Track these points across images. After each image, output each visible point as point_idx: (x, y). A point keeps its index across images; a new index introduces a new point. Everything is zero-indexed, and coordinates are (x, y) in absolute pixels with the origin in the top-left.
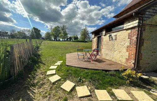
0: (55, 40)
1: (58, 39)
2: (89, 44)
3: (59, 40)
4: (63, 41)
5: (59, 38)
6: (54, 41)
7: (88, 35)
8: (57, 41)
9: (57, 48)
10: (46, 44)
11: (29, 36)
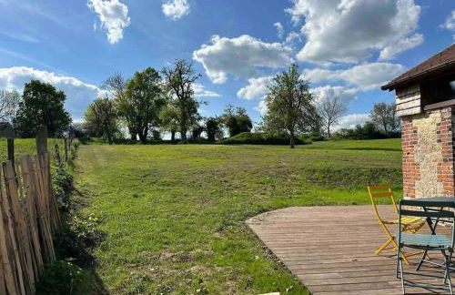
0: (134, 138)
1: (150, 134)
2: (312, 152)
3: (157, 140)
4: (174, 141)
5: (157, 129)
6: (133, 141)
7: (306, 104)
8: (144, 141)
9: (173, 184)
10: (102, 162)
11: (10, 120)
